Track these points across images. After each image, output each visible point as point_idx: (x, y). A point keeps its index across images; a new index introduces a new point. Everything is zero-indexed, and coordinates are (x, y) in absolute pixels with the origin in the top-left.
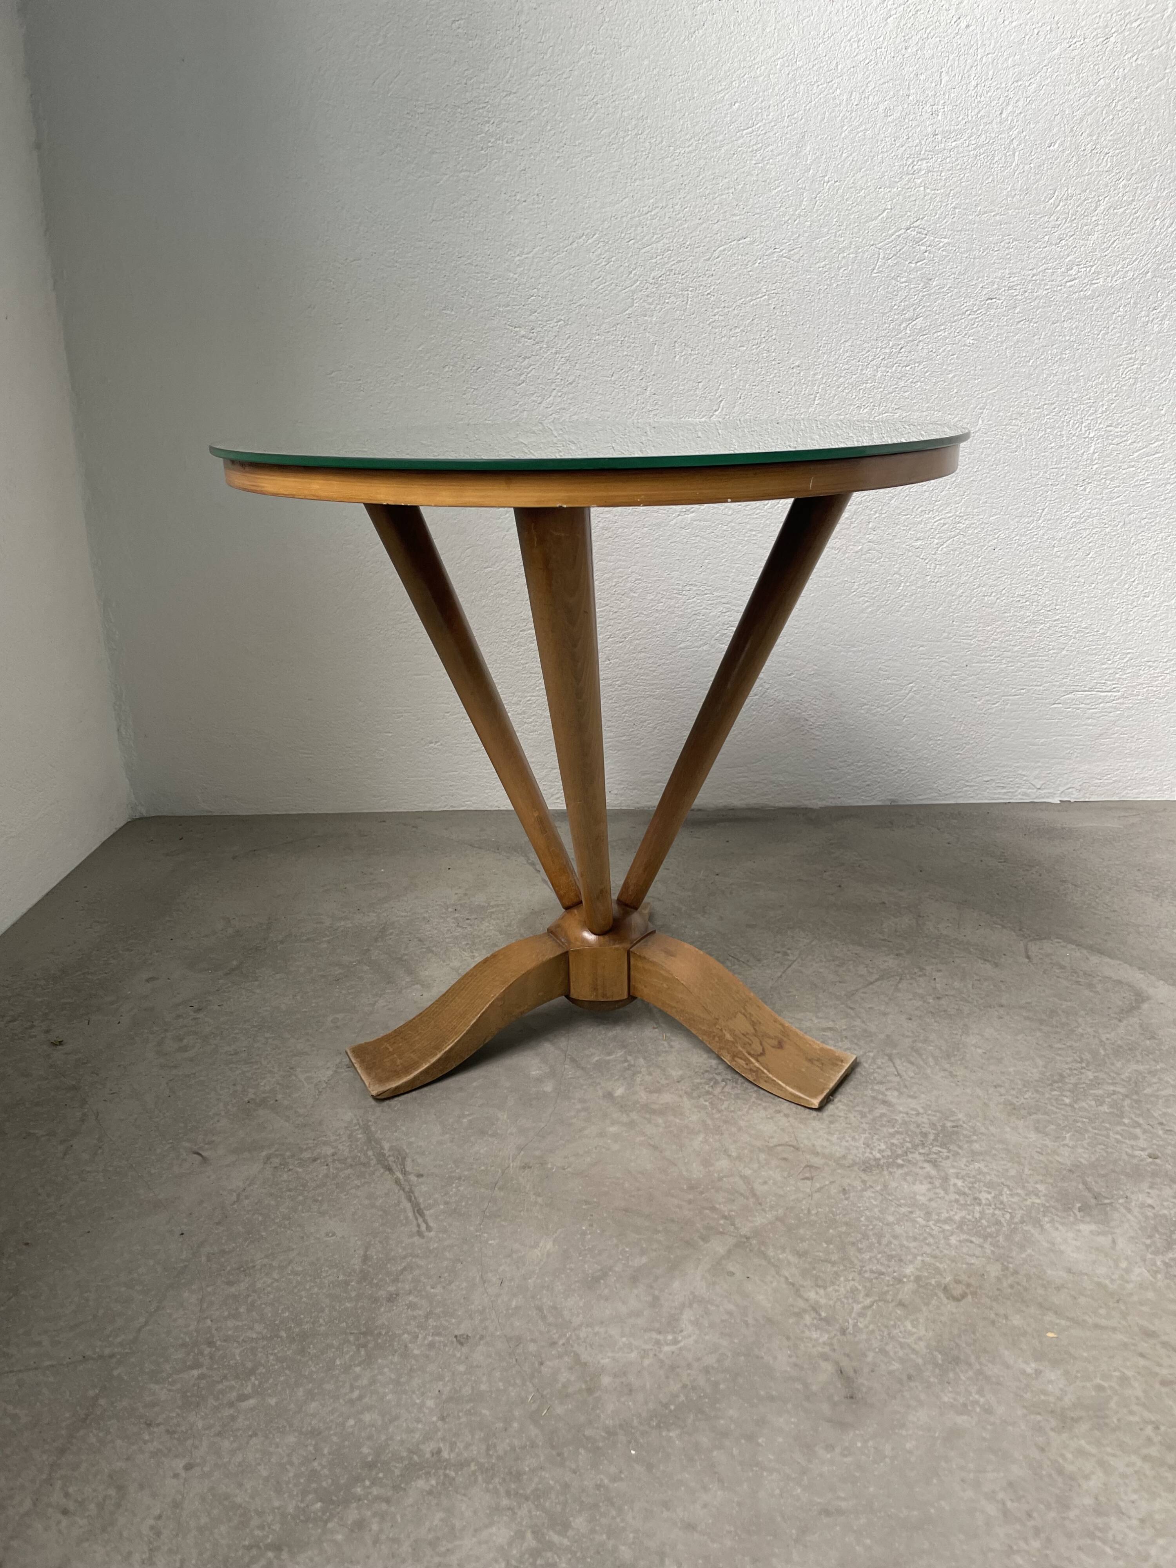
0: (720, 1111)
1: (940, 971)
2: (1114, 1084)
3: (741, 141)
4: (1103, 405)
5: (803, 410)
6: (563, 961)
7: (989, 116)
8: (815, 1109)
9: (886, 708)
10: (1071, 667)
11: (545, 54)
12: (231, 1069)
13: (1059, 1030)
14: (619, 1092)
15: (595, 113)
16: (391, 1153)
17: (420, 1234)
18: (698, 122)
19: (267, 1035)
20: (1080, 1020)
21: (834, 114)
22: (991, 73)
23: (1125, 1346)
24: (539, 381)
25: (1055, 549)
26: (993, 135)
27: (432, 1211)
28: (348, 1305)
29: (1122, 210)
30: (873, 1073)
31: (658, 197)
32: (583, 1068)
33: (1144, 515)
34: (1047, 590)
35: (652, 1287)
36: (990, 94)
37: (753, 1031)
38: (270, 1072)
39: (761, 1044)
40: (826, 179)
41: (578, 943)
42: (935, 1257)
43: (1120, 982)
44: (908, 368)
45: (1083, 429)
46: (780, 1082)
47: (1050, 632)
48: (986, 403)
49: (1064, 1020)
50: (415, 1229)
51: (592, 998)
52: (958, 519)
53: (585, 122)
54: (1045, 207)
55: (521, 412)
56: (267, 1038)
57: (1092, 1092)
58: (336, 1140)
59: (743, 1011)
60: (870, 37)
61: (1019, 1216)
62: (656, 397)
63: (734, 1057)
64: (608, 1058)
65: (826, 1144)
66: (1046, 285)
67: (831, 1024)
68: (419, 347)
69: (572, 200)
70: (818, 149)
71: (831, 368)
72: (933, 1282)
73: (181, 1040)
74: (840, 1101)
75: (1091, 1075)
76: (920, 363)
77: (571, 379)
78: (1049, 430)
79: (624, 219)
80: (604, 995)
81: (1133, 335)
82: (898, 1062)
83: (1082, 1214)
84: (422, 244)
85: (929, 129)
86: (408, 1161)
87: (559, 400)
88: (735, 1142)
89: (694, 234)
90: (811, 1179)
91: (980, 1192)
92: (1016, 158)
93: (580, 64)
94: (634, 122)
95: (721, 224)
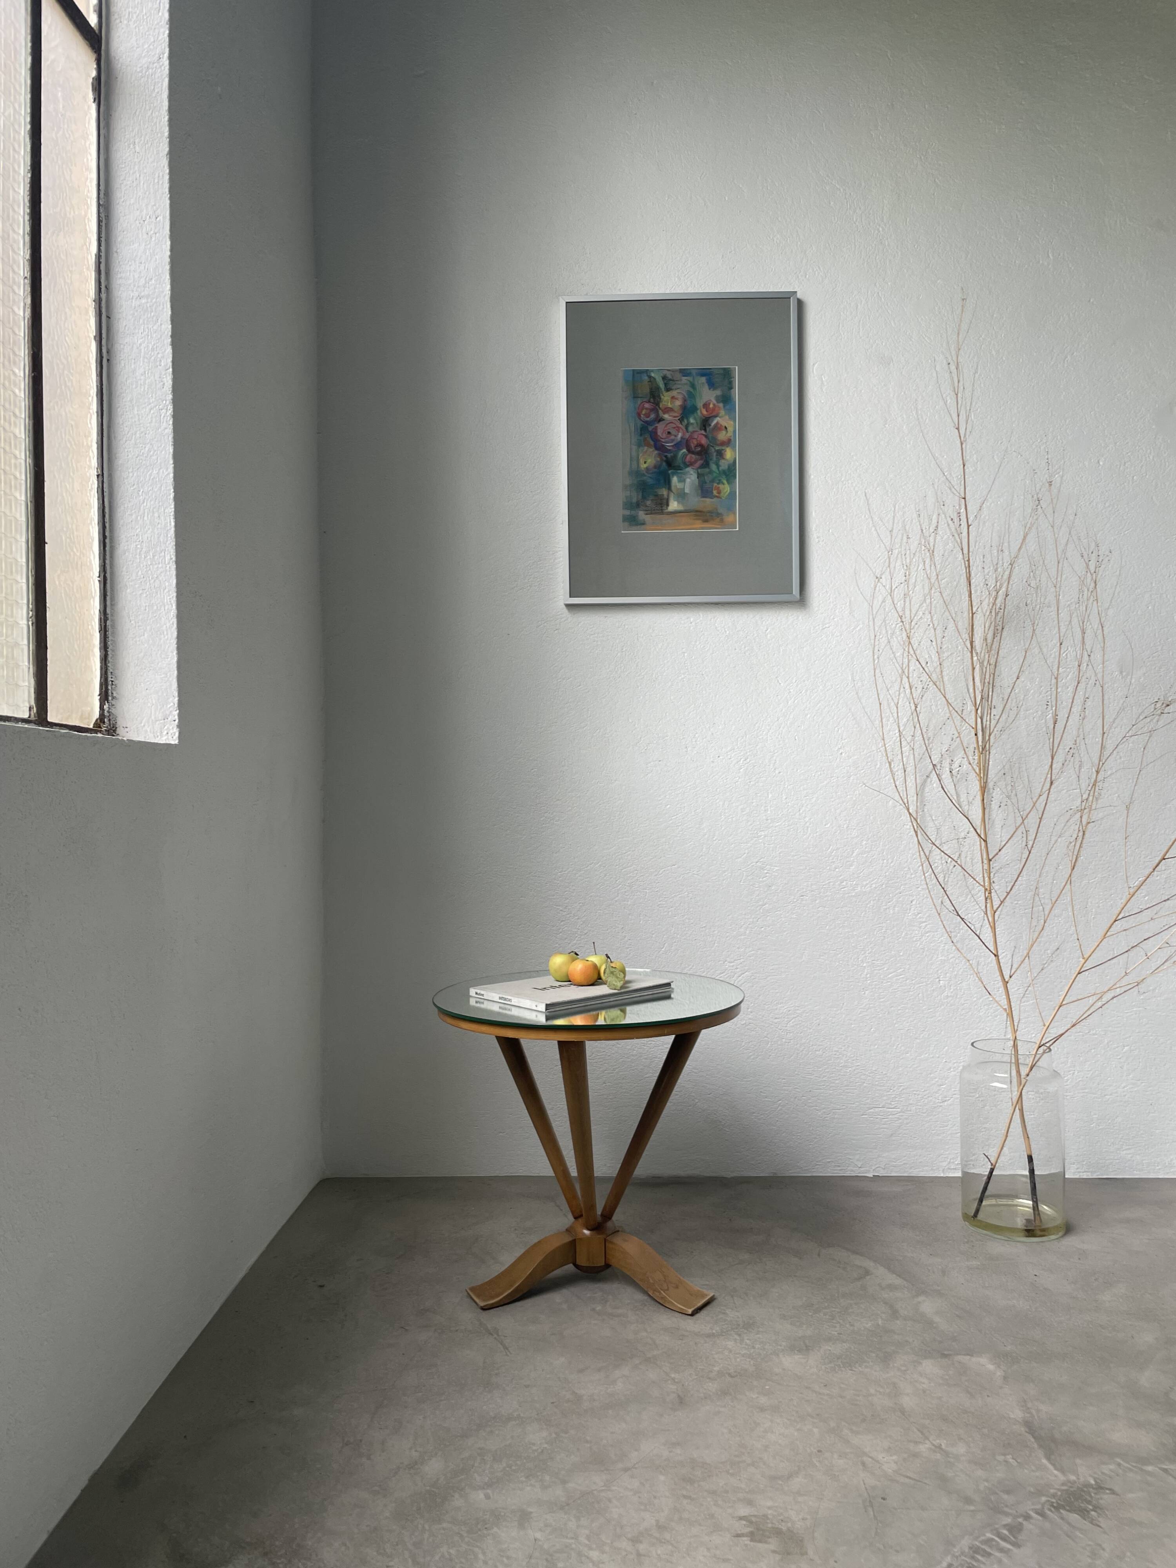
0: (646, 1315)
1: (770, 1260)
2: (836, 1308)
3: (671, 822)
4: (868, 949)
6: (573, 1244)
7: (793, 812)
8: (691, 1316)
9: (766, 1116)
10: (870, 1093)
12: (410, 1297)
13: (820, 1286)
14: (598, 1308)
15: (599, 809)
16: (492, 1329)
17: (507, 1355)
18: (649, 813)
20: (832, 1282)
21: (716, 810)
23: (796, 1391)
25: (853, 1026)
26: (797, 820)
27: (512, 1348)
28: (479, 1376)
30: (721, 1302)
31: (630, 846)
32: (581, 1299)
33: (899, 1008)
34: (851, 1049)
35: (606, 1372)
37: (663, 1279)
38: (429, 1298)
39: (667, 1286)
40: (714, 839)
41: (581, 1235)
42: (729, 1364)
43: (860, 1267)
45: (860, 962)
46: (674, 1303)
47: (856, 1072)
49: (824, 1282)
50: (505, 1354)
51: (587, 1265)
52: (797, 1008)
53: (595, 812)
54: (826, 853)
56: (425, 1285)
57: (824, 1311)
58: (465, 1324)
59: (660, 1271)
61: (770, 1352)
62: (630, 941)
63: (654, 1292)
65: (691, 1327)
66: (831, 890)
67: (707, 1283)
70: (710, 825)
72: (725, 1372)
73: (383, 1285)
74: (702, 1312)
75: (826, 1304)
76: (769, 927)
79: (614, 855)
80: (593, 1264)
82: (735, 1298)
83: (798, 1352)
84: (512, 867)
85: (764, 817)
86: (499, 1332)
88: (651, 1326)
89: (650, 863)
90: (682, 1340)
91: (756, 1344)
94: (618, 813)
95: (662, 858)
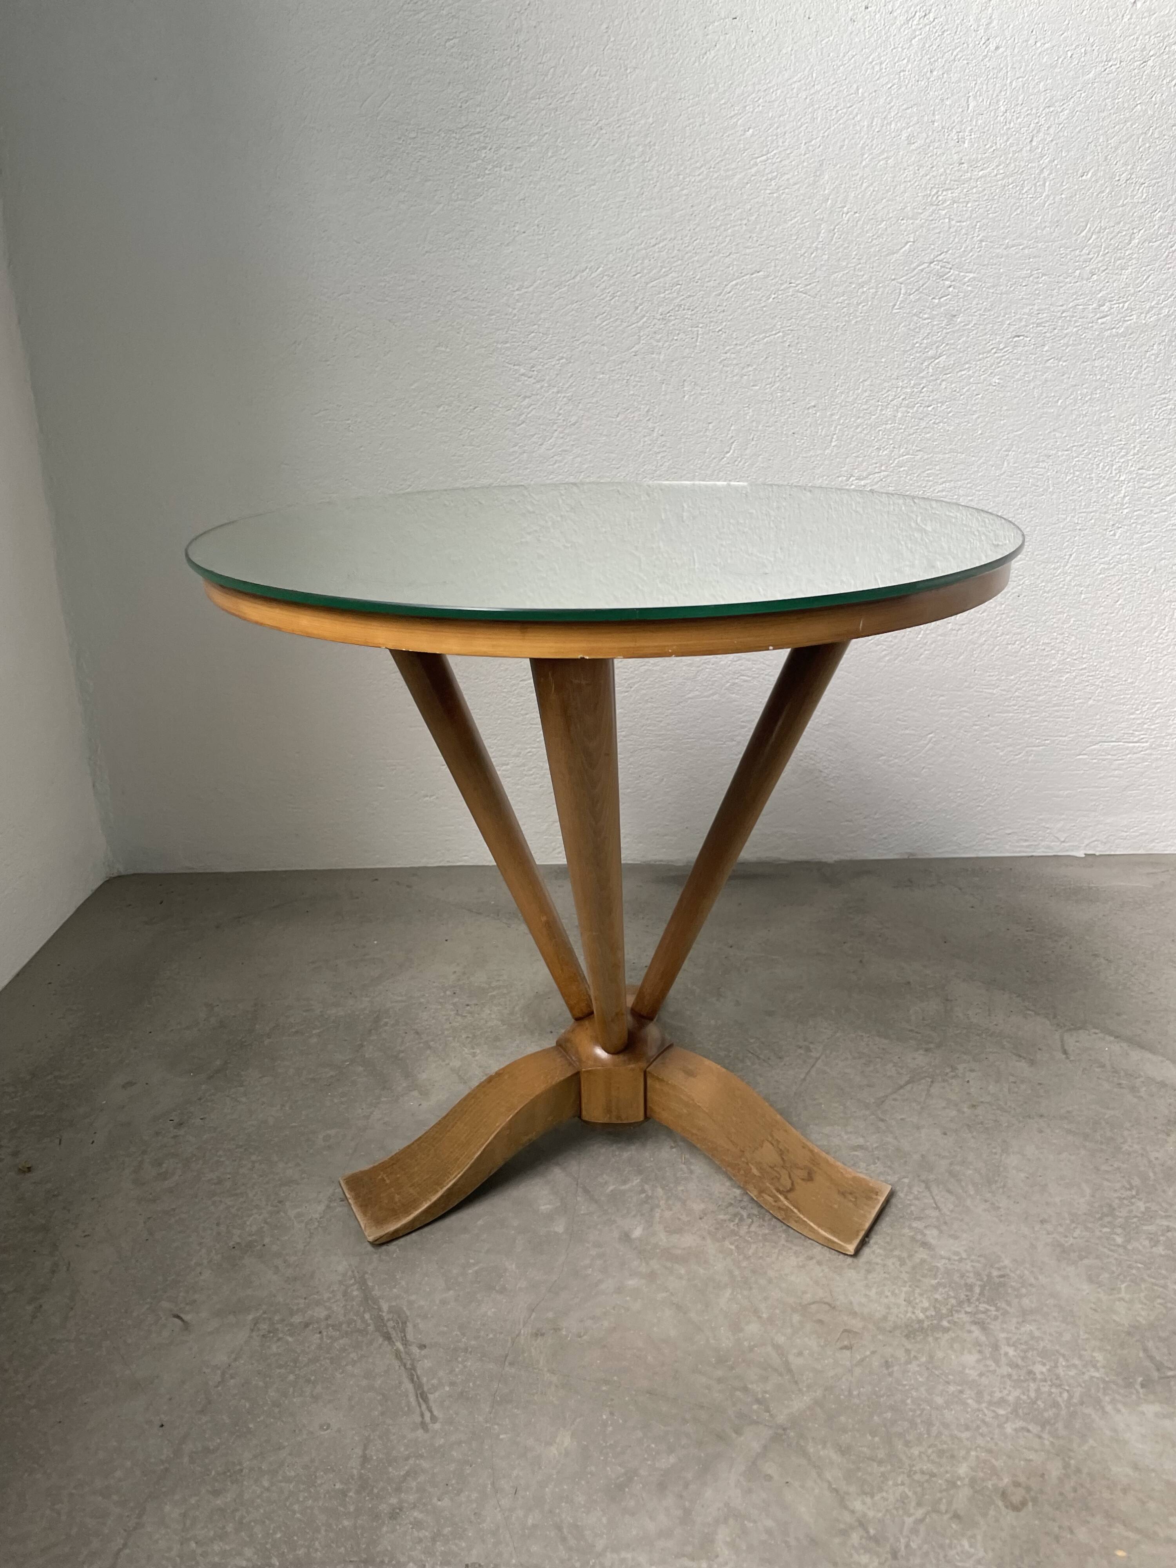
0: (747, 1258)
1: (972, 1071)
2: (1167, 1217)
3: (755, 169)
4: (1135, 447)
5: (819, 452)
6: (574, 1083)
7: (1018, 144)
8: (851, 1256)
9: (904, 760)
10: (1098, 717)
11: (546, 75)
12: (214, 1203)
13: (1104, 1147)
14: (637, 1233)
15: (599, 139)
16: (390, 1316)
17: (424, 1425)
18: (709, 150)
19: (254, 1158)
20: (1126, 1133)
21: (853, 141)
22: (1021, 98)
24: (540, 421)
25: (1083, 596)
26: (1022, 164)
27: (437, 1394)
28: (346, 1523)
29: (1158, 243)
30: (910, 1205)
31: (666, 228)
32: (596, 1202)
34: (1073, 638)
35: (681, 1497)
36: (1019, 120)
37: (782, 1162)
38: (257, 1206)
39: (790, 1177)
40: (845, 209)
41: (590, 1063)
42: (990, 1451)
43: (1163, 1085)
44: (930, 409)
45: (1114, 472)
46: (812, 1224)
47: (1076, 681)
48: (1012, 445)
49: (1109, 1134)
50: (418, 1419)
51: (605, 1120)
53: (589, 148)
54: (1076, 240)
55: (521, 454)
56: (253, 1162)
57: (1145, 1228)
58: (329, 1299)
59: (770, 1139)
60: (894, 59)
61: (1077, 1395)
62: (664, 438)
63: (761, 1192)
64: (623, 1187)
65: (863, 1300)
66: (1076, 321)
67: (861, 1141)
68: (411, 385)
69: (575, 232)
70: (837, 178)
71: (849, 408)
72: (989, 1484)
73: (160, 1165)
74: (876, 1243)
75: (1141, 1206)
76: (943, 403)
77: (573, 419)
78: (1077, 473)
79: (630, 251)
80: (618, 1117)
81: (1167, 374)
82: (935, 1190)
83: (1144, 1390)
84: (414, 277)
85: (956, 157)
86: (410, 1325)
87: (561, 441)
88: (766, 1299)
89: (705, 267)
90: (849, 1348)
91: (1034, 1363)
92: (1047, 189)
93: (583, 86)
94: (640, 149)
95: (733, 256)
